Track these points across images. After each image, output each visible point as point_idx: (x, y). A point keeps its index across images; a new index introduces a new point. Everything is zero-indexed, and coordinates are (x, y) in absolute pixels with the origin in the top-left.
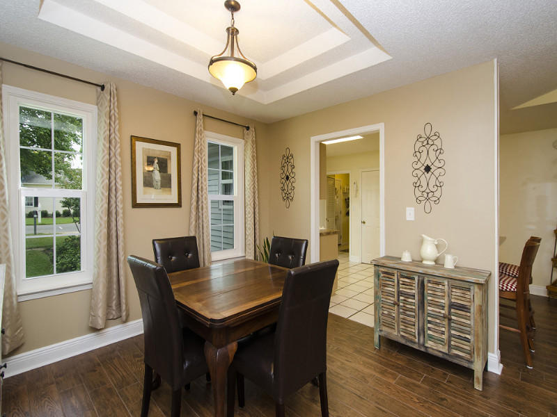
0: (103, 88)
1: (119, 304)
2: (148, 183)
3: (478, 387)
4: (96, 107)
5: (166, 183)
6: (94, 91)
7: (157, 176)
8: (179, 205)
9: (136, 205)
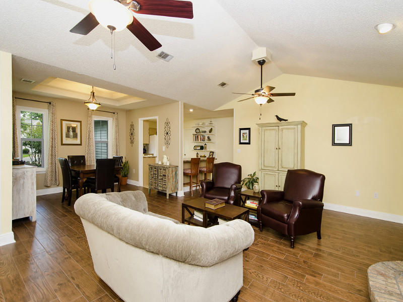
0: (50, 103)
1: (56, 180)
2: (68, 136)
3: (168, 198)
4: (47, 110)
5: (75, 136)
6: (46, 105)
7: (71, 133)
8: (81, 145)
9: (62, 144)
